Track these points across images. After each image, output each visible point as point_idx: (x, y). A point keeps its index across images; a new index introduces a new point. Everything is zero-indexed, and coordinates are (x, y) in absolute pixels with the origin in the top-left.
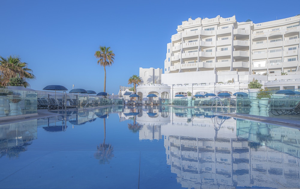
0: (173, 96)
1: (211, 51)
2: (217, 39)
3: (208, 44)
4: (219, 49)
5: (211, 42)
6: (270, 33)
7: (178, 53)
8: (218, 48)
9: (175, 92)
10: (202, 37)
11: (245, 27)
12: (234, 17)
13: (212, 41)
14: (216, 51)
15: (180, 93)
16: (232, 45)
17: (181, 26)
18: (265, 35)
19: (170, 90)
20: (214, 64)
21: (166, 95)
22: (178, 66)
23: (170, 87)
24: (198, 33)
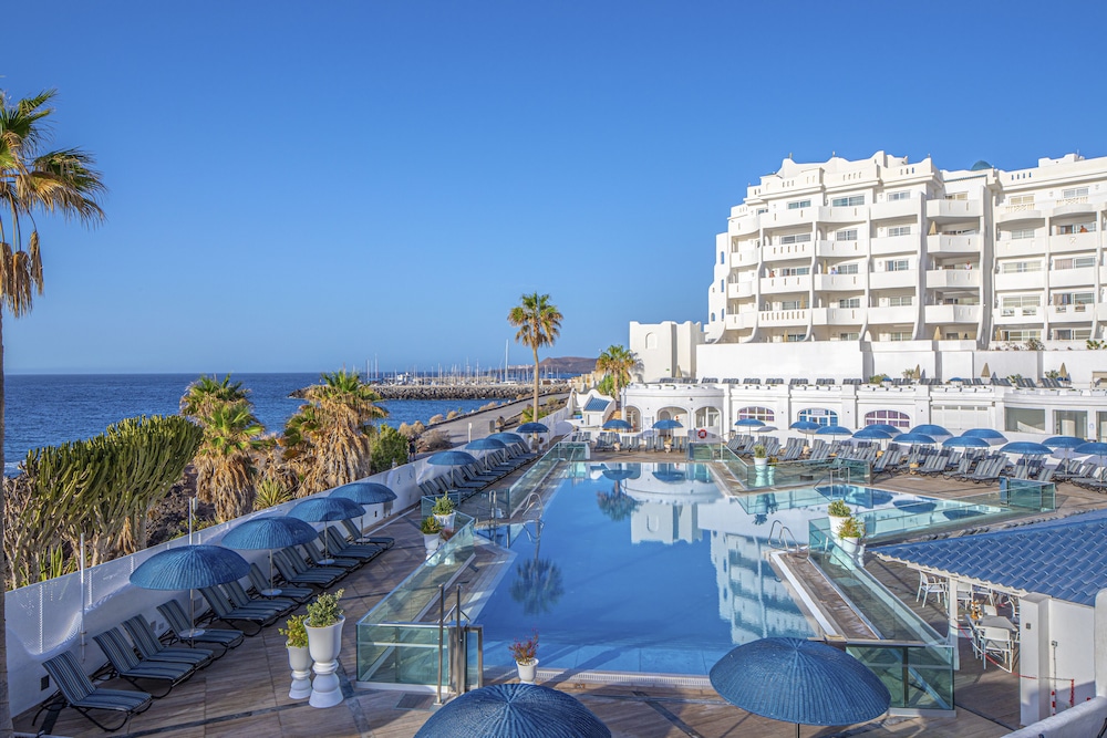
0: (730, 423)
1: (854, 269)
2: (873, 234)
3: (844, 248)
4: (880, 264)
5: (853, 242)
6: (1055, 205)
7: (751, 272)
8: (877, 261)
9: (737, 407)
10: (825, 227)
11: (968, 189)
12: (928, 161)
13: (855, 238)
14: (871, 269)
15: (752, 410)
16: (919, 252)
17: (757, 188)
18: (1039, 212)
19: (722, 402)
20: (862, 315)
21: (711, 417)
22: (749, 316)
23: (722, 390)
24: (811, 215)
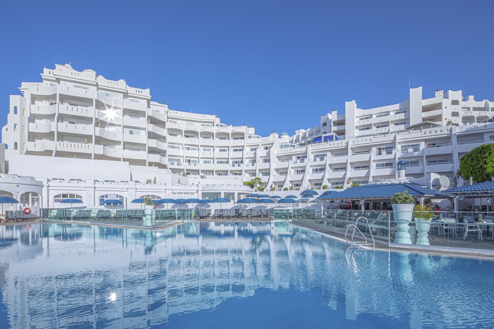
0: (48, 201)
2: (124, 116)
4: (127, 130)
6: (186, 127)
7: (48, 120)
9: (53, 194)
14: (123, 133)
15: (64, 196)
16: (147, 129)
17: (51, 70)
19: (42, 190)
20: (120, 152)
23: (42, 182)
